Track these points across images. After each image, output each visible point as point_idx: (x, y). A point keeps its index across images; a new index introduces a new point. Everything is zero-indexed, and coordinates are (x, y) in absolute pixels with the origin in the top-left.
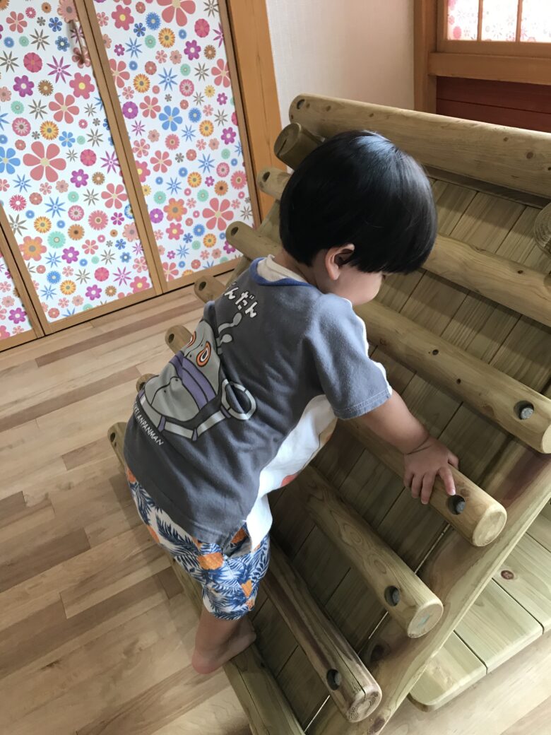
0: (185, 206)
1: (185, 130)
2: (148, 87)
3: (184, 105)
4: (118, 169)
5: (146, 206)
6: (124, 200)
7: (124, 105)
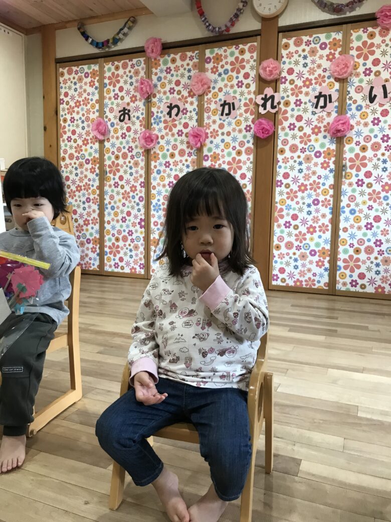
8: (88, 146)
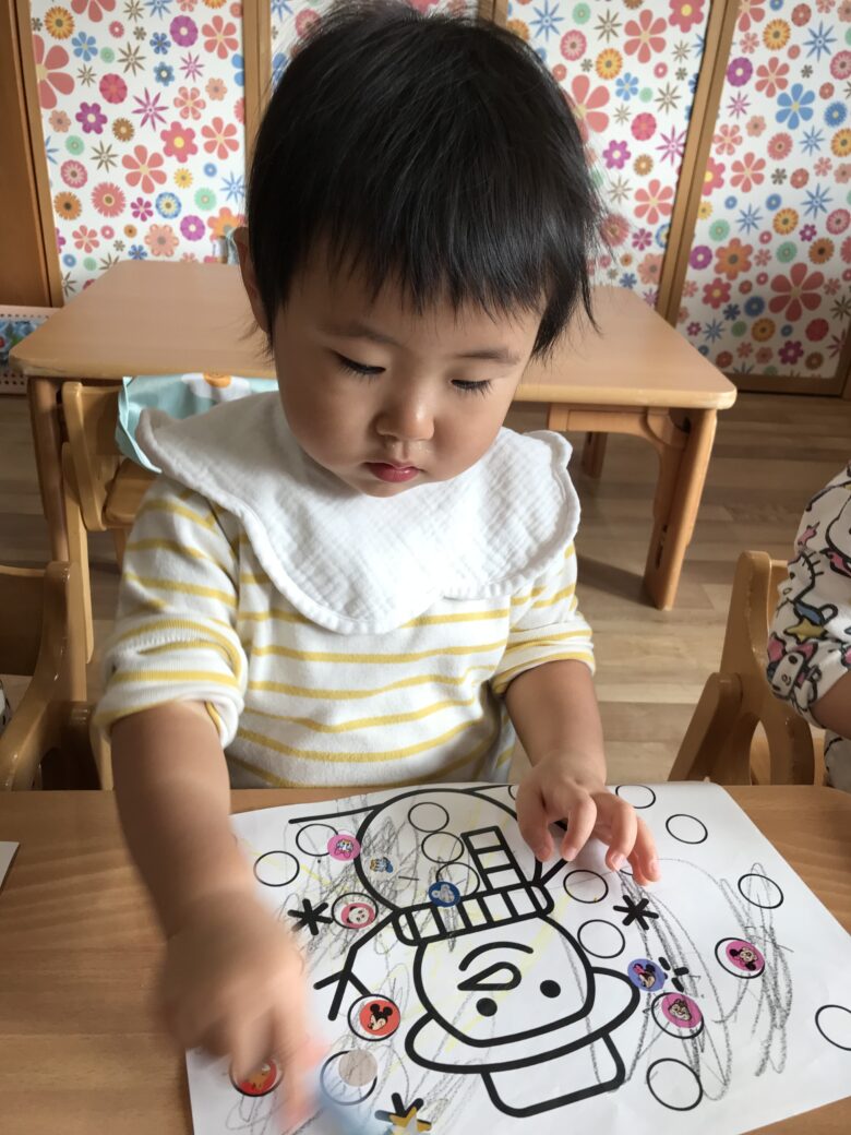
0: (751, 258)
1: (809, 133)
2: (784, 43)
3: (827, 91)
4: (678, 159)
5: (692, 236)
6: (665, 213)
7: (735, 62)
8: (196, 163)
